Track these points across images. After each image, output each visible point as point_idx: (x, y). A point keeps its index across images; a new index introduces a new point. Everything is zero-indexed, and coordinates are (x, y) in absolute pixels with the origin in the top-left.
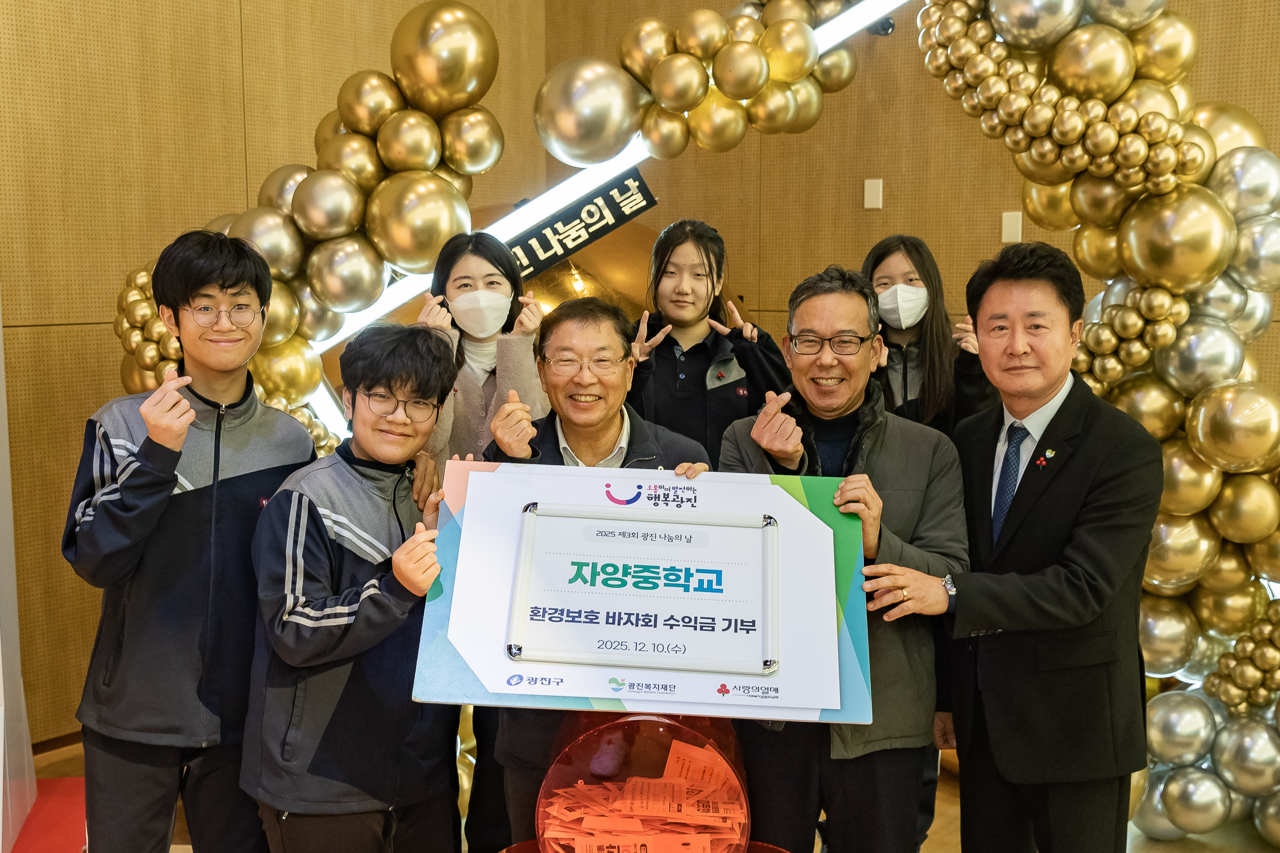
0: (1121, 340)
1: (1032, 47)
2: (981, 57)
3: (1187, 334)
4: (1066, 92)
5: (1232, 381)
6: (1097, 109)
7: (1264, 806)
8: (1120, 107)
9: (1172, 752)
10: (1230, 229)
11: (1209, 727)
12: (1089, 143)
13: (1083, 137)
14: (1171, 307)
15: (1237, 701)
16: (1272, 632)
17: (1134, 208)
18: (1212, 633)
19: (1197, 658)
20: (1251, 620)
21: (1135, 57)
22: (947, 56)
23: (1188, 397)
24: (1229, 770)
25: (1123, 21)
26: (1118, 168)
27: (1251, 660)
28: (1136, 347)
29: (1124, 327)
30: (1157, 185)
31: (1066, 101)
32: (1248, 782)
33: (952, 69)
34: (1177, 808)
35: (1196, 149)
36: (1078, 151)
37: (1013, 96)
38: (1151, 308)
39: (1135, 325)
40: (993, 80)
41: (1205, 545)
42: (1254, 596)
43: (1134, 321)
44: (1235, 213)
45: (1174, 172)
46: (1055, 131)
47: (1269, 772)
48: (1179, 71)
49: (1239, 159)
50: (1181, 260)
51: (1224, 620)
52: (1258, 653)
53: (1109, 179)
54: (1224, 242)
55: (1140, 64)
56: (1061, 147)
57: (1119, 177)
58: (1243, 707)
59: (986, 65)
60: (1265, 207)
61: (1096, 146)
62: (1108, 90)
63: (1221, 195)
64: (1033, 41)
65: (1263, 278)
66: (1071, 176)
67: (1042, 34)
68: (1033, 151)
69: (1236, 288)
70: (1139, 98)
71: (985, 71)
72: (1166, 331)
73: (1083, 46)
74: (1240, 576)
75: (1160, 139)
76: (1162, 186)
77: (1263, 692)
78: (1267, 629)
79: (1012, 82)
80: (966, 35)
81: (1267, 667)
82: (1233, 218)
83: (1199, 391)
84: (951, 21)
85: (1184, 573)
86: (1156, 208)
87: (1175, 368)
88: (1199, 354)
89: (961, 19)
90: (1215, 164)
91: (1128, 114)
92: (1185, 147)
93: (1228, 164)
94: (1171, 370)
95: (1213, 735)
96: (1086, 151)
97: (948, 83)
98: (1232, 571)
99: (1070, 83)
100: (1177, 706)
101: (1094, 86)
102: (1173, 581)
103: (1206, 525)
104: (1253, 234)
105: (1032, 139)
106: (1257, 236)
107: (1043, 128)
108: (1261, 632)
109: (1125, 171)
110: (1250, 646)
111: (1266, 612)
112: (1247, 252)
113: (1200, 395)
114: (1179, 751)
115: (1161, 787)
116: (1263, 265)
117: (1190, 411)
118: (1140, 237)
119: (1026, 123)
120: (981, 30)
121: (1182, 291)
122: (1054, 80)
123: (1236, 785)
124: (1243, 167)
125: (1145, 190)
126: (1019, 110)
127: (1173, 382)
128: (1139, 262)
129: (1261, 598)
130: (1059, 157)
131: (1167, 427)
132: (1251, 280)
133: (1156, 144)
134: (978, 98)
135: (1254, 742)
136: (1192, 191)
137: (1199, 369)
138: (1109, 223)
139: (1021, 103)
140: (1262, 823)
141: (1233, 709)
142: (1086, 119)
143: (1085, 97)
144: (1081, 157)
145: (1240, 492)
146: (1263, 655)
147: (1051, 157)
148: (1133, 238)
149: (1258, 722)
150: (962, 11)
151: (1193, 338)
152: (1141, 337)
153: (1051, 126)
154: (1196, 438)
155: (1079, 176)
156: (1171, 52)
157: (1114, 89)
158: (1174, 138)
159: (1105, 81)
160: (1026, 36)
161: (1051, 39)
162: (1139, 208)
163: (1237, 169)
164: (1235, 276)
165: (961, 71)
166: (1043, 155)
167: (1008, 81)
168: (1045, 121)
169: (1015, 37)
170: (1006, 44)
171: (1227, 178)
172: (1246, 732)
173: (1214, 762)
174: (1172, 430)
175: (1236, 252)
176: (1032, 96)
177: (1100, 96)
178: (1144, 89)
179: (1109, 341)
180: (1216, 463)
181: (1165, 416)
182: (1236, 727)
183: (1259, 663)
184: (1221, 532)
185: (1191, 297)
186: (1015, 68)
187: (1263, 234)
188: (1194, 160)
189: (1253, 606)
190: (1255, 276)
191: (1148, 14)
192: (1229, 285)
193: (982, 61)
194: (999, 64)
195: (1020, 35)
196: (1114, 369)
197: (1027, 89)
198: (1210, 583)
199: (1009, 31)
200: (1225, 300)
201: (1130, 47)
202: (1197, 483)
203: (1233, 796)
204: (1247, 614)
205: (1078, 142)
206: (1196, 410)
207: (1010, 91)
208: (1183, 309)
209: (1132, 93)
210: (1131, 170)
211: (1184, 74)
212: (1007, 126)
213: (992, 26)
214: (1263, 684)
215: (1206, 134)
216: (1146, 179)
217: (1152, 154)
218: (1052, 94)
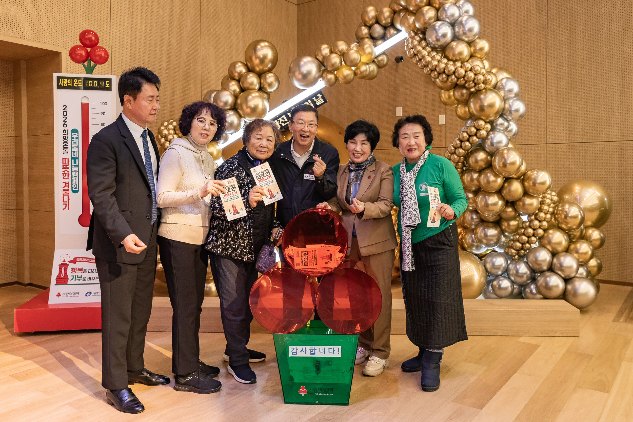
0: (470, 136)
1: (439, 47)
2: (423, 50)
3: (491, 134)
4: (449, 60)
5: (506, 147)
6: (459, 64)
7: (525, 289)
8: (466, 63)
9: (494, 271)
10: (501, 101)
11: (506, 263)
12: (456, 74)
13: (454, 73)
14: (484, 125)
15: (514, 254)
16: (524, 231)
17: (472, 96)
18: (506, 234)
19: (502, 243)
20: (518, 228)
21: (471, 51)
22: (413, 52)
23: (491, 154)
24: (513, 277)
25: (466, 39)
26: (466, 82)
27: (518, 241)
28: (475, 138)
29: (471, 132)
30: (478, 87)
31: (449, 62)
32: (519, 280)
33: (415, 55)
34: (496, 290)
35: (490, 76)
36: (453, 77)
37: (433, 61)
38: (479, 125)
39: (474, 131)
40: (427, 57)
41: (500, 203)
42: (518, 221)
43: (473, 130)
44: (504, 97)
45: (483, 83)
46: (446, 71)
47: (525, 276)
48: (484, 55)
49: (504, 81)
50: (487, 110)
51: (509, 229)
52: (520, 238)
53: (463, 87)
54: (500, 105)
55: (472, 53)
56: (448, 76)
57: (467, 85)
58: (517, 257)
59: (425, 53)
60: (513, 95)
61: (459, 74)
62: (462, 60)
63: (499, 92)
64: (439, 46)
65: (513, 117)
66: (453, 87)
67: (442, 44)
68: (440, 78)
69: (505, 120)
70: (472, 62)
71: (425, 54)
72: (483, 133)
73: (454, 46)
74: (513, 213)
75: (478, 73)
76: (480, 88)
77: (523, 251)
78: (523, 230)
79: (433, 58)
80: (419, 45)
81: (523, 242)
82: (503, 99)
83: (495, 152)
84: (414, 41)
85: (494, 211)
86: (479, 95)
87: (488, 146)
88: (495, 141)
89: (418, 41)
90: (497, 83)
91: (468, 65)
92: (486, 75)
93: (501, 83)
94: (487, 146)
95: (507, 265)
96: (456, 77)
97: (414, 60)
98: (510, 212)
99: (451, 58)
100: (495, 256)
101: (458, 58)
102: (491, 214)
103: (500, 196)
104: (509, 103)
105: (439, 74)
106: (511, 104)
107: (442, 70)
108: (521, 232)
109: (468, 84)
110: (518, 236)
111: (522, 226)
112: (508, 109)
113: (496, 153)
114: (497, 270)
115: (491, 284)
116: (513, 112)
117: (493, 158)
118: (475, 105)
119: (437, 69)
120: (424, 43)
121: (488, 121)
122: (446, 57)
123: (515, 281)
124: (505, 83)
125: (476, 89)
126: (435, 65)
127: (487, 150)
128: (475, 112)
129: (521, 222)
130: (448, 79)
131: (486, 164)
132: (510, 118)
133: (477, 74)
134: (423, 62)
135: (520, 268)
136: (490, 90)
137: (495, 145)
138: (465, 101)
139: (435, 63)
140: (525, 295)
141: (513, 258)
142: (455, 67)
143: (454, 61)
144: (454, 79)
145: (510, 185)
146: (522, 238)
147: (445, 79)
148: (472, 105)
149: (521, 260)
150: (418, 39)
151: (492, 135)
152: (476, 135)
153: (445, 69)
154: (496, 168)
155: (456, 86)
156: (481, 49)
157: (464, 60)
158: (483, 73)
159: (461, 57)
160: (437, 44)
161: (445, 45)
162: (473, 96)
163: (504, 84)
164: (505, 117)
165: (417, 55)
166: (443, 79)
167: (432, 58)
168: (443, 68)
169: (434, 45)
170: (431, 47)
171: (501, 87)
172: (517, 264)
173: (508, 275)
174: (487, 165)
175: (504, 109)
176: (439, 61)
177: (460, 61)
178: (474, 60)
179: (466, 136)
180: (502, 174)
181: (485, 160)
182: (514, 262)
183: (520, 241)
184: (505, 198)
185: (491, 123)
186: (434, 54)
187: (512, 103)
188: (489, 79)
189: (518, 224)
190: (511, 116)
191: (473, 37)
192: (503, 120)
193: (423, 52)
194: (429, 53)
195: (435, 44)
196: (468, 145)
197: (437, 59)
198: (504, 216)
199: (432, 43)
200: (502, 124)
201: (469, 47)
202: (495, 181)
203: (515, 286)
204: (516, 226)
205: (453, 74)
206: (495, 158)
207: (432, 60)
208: (489, 126)
209: (470, 61)
210: (470, 83)
211: (486, 56)
212: (432, 71)
213: (427, 42)
214: (522, 249)
215: (495, 75)
216: (475, 86)
217: (476, 77)
218: (445, 61)
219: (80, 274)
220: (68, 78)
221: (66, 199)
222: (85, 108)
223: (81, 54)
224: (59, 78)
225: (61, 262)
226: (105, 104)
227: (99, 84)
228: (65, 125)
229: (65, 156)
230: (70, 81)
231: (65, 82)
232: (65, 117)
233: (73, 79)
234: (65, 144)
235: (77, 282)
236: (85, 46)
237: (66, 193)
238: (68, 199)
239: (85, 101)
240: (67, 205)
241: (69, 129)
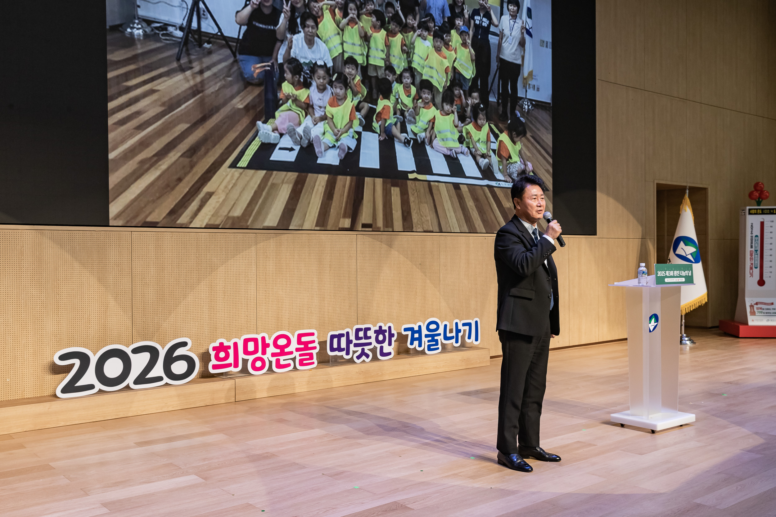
219: (761, 310)
220: (754, 209)
221: (751, 272)
222: (762, 224)
223: (756, 195)
224: (750, 210)
225: (750, 304)
226: (773, 221)
227: (770, 211)
228: (752, 233)
229: (752, 249)
230: (756, 210)
231: (753, 212)
232: (752, 229)
233: (757, 209)
234: (752, 243)
235: (760, 314)
236: (756, 190)
237: (751, 268)
238: (753, 272)
239: (762, 220)
240: (752, 275)
241: (754, 235)
